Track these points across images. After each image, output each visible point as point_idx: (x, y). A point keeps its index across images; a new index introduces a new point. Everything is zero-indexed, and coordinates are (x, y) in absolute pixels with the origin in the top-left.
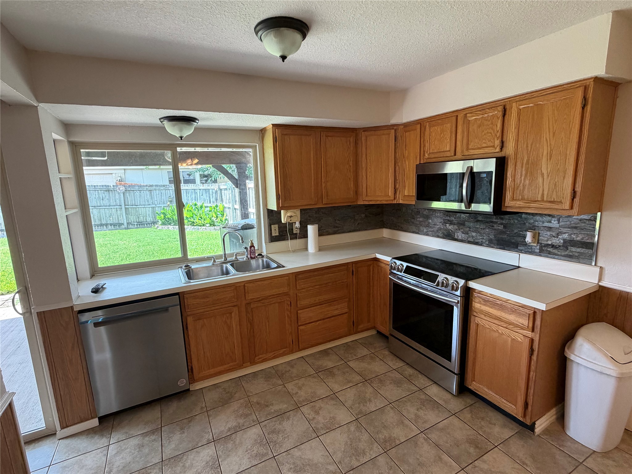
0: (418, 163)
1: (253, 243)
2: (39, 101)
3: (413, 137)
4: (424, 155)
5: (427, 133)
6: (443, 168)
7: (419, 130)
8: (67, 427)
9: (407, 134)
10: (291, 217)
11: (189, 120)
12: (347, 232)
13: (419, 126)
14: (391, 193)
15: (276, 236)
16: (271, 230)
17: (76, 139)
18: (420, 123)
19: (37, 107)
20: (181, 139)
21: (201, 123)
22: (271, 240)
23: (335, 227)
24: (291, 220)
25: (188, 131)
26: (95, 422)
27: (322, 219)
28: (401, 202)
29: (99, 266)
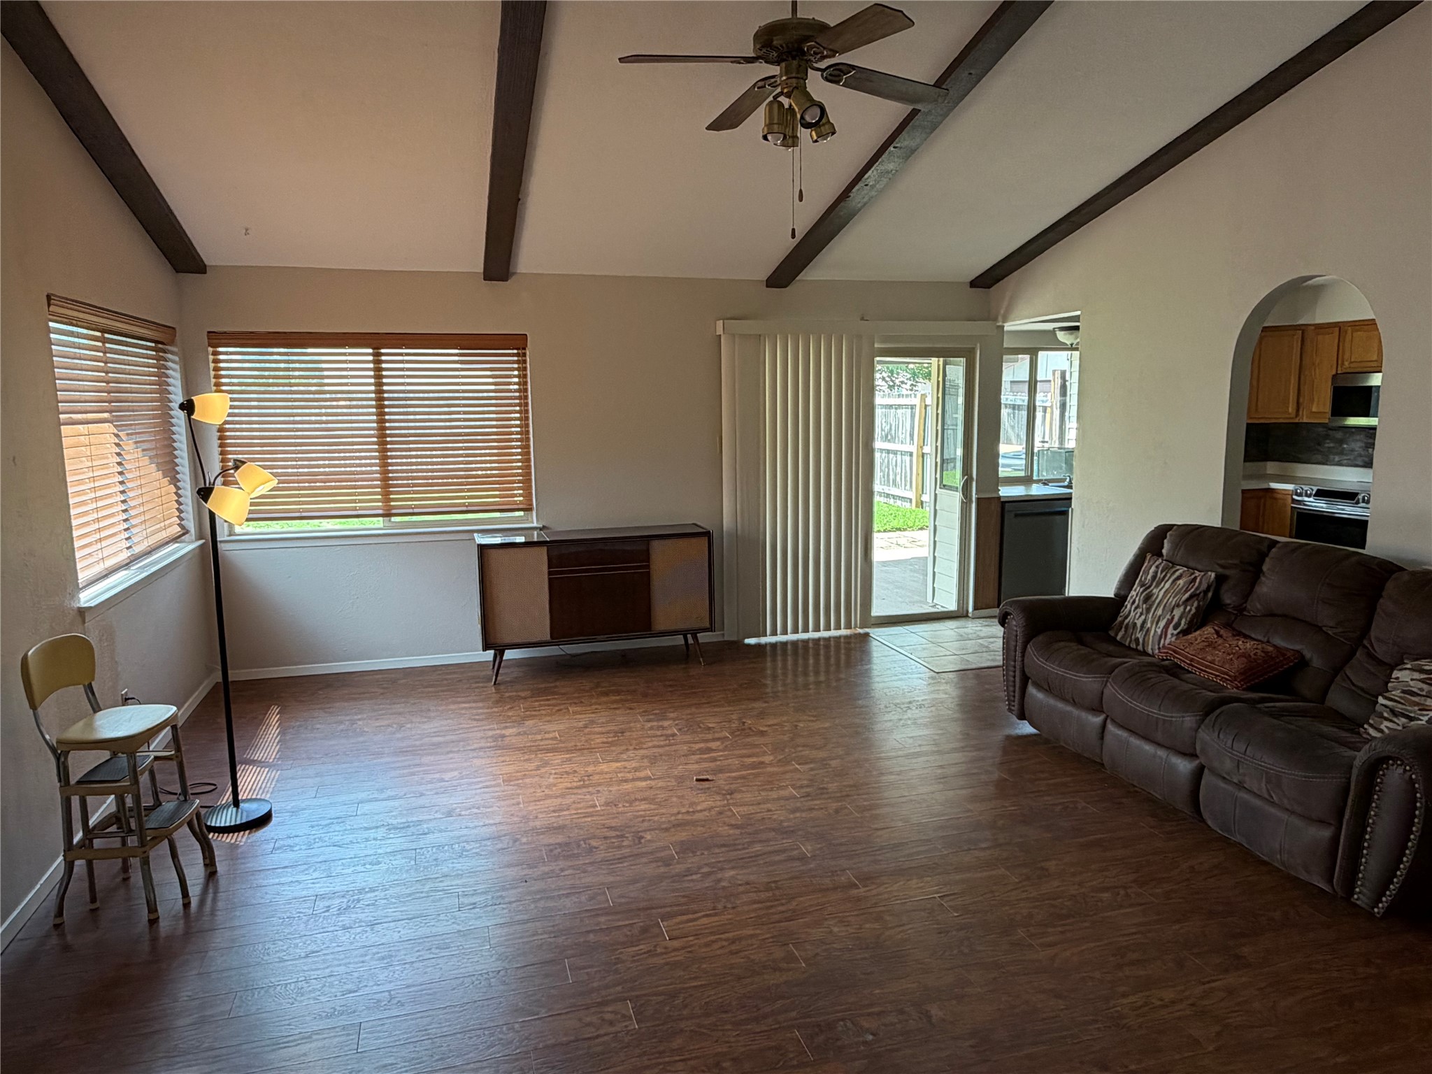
0: (1334, 372)
3: (1329, 342)
4: (1343, 364)
5: (1348, 337)
6: (1367, 379)
7: (1337, 333)
8: (977, 609)
9: (1320, 337)
13: (1337, 329)
14: (1291, 409)
18: (1340, 327)
28: (1305, 420)
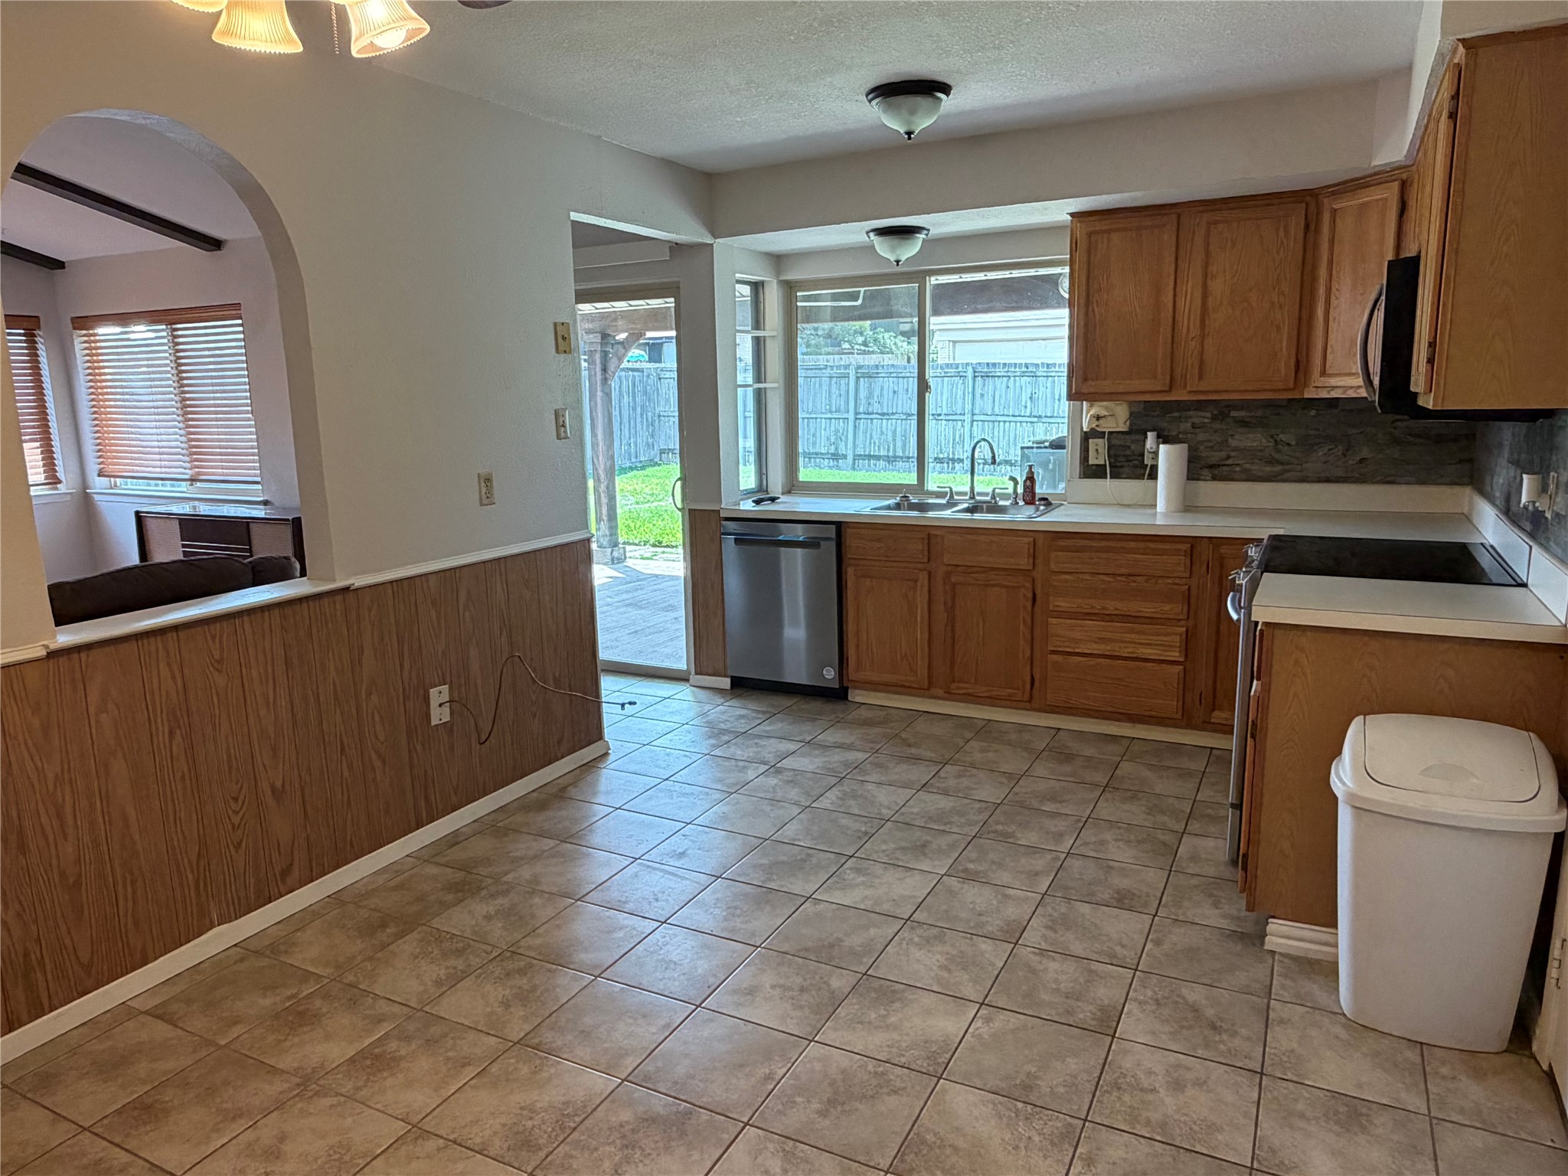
1: (1033, 473)
2: (715, 237)
8: (701, 674)
10: (1098, 418)
11: (905, 232)
12: (1313, 482)
15: (1097, 465)
16: (1088, 451)
17: (790, 276)
19: (712, 245)
20: (898, 265)
21: (935, 232)
22: (1084, 474)
23: (1272, 462)
24: (1097, 426)
25: (911, 249)
26: (726, 683)
27: (1232, 435)
29: (800, 480)
